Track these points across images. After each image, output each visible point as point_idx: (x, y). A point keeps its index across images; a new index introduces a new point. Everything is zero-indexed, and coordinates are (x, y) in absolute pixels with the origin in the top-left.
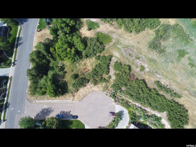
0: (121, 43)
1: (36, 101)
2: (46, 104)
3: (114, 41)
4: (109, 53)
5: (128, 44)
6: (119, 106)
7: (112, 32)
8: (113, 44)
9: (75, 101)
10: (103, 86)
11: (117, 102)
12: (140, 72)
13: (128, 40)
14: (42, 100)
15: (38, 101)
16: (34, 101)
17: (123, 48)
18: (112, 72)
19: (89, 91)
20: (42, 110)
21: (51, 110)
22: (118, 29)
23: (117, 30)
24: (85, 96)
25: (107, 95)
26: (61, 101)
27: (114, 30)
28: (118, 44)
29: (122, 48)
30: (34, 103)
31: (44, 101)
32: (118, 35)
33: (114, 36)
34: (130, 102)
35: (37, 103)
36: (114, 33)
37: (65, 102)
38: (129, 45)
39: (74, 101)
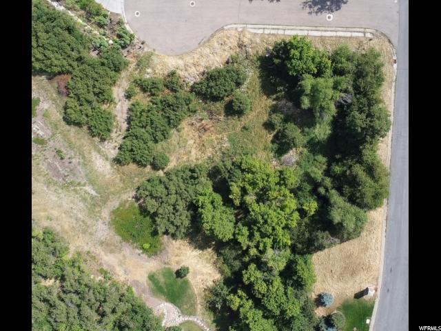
0: (84, 200)
1: (362, 35)
2: (329, 25)
3: (106, 214)
4: (123, 173)
5: (63, 193)
6: (111, 10)
7: (107, 245)
8: (109, 203)
9: (236, 29)
10: (149, 70)
11: (116, 19)
12: (41, 98)
13: (60, 206)
14: (340, 37)
15: (355, 34)
16: (369, 35)
17: (79, 184)
18: (122, 110)
19: (194, 58)
20: (339, 8)
21: (310, 7)
22: (89, 252)
23: (92, 249)
24: (205, 42)
25: (143, 43)
26: (281, 32)
27: (103, 253)
28: (93, 198)
29: (82, 183)
30: (367, 30)
31: (334, 34)
32: (91, 234)
33: (103, 230)
34: (80, 16)
35: (358, 30)
36: (102, 243)
37: (267, 27)
38: (60, 191)
39: (240, 30)
